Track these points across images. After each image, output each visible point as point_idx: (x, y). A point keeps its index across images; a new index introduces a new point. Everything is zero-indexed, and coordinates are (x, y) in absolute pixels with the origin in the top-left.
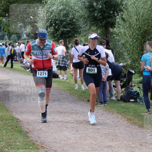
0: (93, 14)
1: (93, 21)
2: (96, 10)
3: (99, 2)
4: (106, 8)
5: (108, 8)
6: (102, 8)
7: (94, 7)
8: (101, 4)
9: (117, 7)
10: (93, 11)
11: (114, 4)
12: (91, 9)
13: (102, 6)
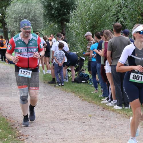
0: (51, 12)
1: (51, 18)
2: (53, 9)
3: (56, 2)
4: (62, 7)
5: (63, 7)
6: (58, 7)
7: (51, 6)
8: (57, 4)
9: (70, 6)
10: (51, 10)
11: (68, 4)
12: (49, 8)
13: (58, 5)
